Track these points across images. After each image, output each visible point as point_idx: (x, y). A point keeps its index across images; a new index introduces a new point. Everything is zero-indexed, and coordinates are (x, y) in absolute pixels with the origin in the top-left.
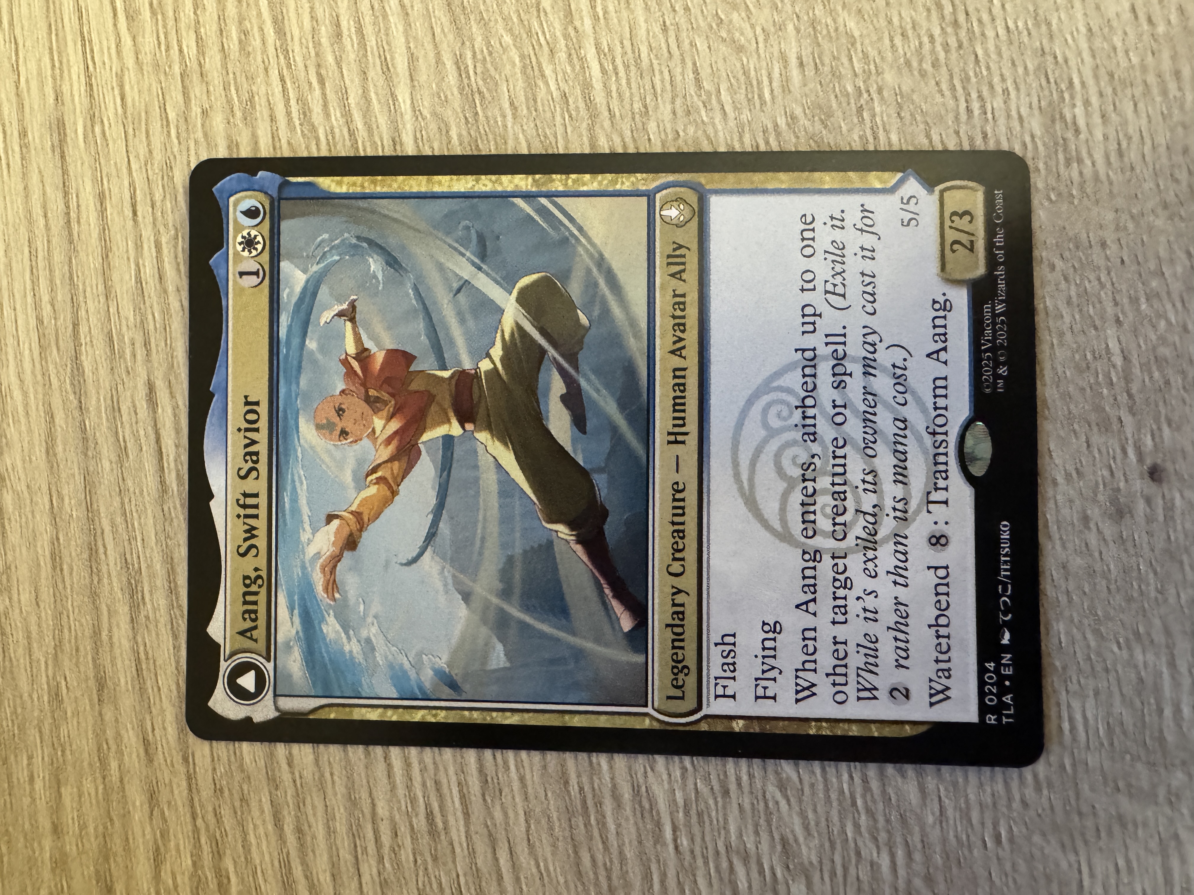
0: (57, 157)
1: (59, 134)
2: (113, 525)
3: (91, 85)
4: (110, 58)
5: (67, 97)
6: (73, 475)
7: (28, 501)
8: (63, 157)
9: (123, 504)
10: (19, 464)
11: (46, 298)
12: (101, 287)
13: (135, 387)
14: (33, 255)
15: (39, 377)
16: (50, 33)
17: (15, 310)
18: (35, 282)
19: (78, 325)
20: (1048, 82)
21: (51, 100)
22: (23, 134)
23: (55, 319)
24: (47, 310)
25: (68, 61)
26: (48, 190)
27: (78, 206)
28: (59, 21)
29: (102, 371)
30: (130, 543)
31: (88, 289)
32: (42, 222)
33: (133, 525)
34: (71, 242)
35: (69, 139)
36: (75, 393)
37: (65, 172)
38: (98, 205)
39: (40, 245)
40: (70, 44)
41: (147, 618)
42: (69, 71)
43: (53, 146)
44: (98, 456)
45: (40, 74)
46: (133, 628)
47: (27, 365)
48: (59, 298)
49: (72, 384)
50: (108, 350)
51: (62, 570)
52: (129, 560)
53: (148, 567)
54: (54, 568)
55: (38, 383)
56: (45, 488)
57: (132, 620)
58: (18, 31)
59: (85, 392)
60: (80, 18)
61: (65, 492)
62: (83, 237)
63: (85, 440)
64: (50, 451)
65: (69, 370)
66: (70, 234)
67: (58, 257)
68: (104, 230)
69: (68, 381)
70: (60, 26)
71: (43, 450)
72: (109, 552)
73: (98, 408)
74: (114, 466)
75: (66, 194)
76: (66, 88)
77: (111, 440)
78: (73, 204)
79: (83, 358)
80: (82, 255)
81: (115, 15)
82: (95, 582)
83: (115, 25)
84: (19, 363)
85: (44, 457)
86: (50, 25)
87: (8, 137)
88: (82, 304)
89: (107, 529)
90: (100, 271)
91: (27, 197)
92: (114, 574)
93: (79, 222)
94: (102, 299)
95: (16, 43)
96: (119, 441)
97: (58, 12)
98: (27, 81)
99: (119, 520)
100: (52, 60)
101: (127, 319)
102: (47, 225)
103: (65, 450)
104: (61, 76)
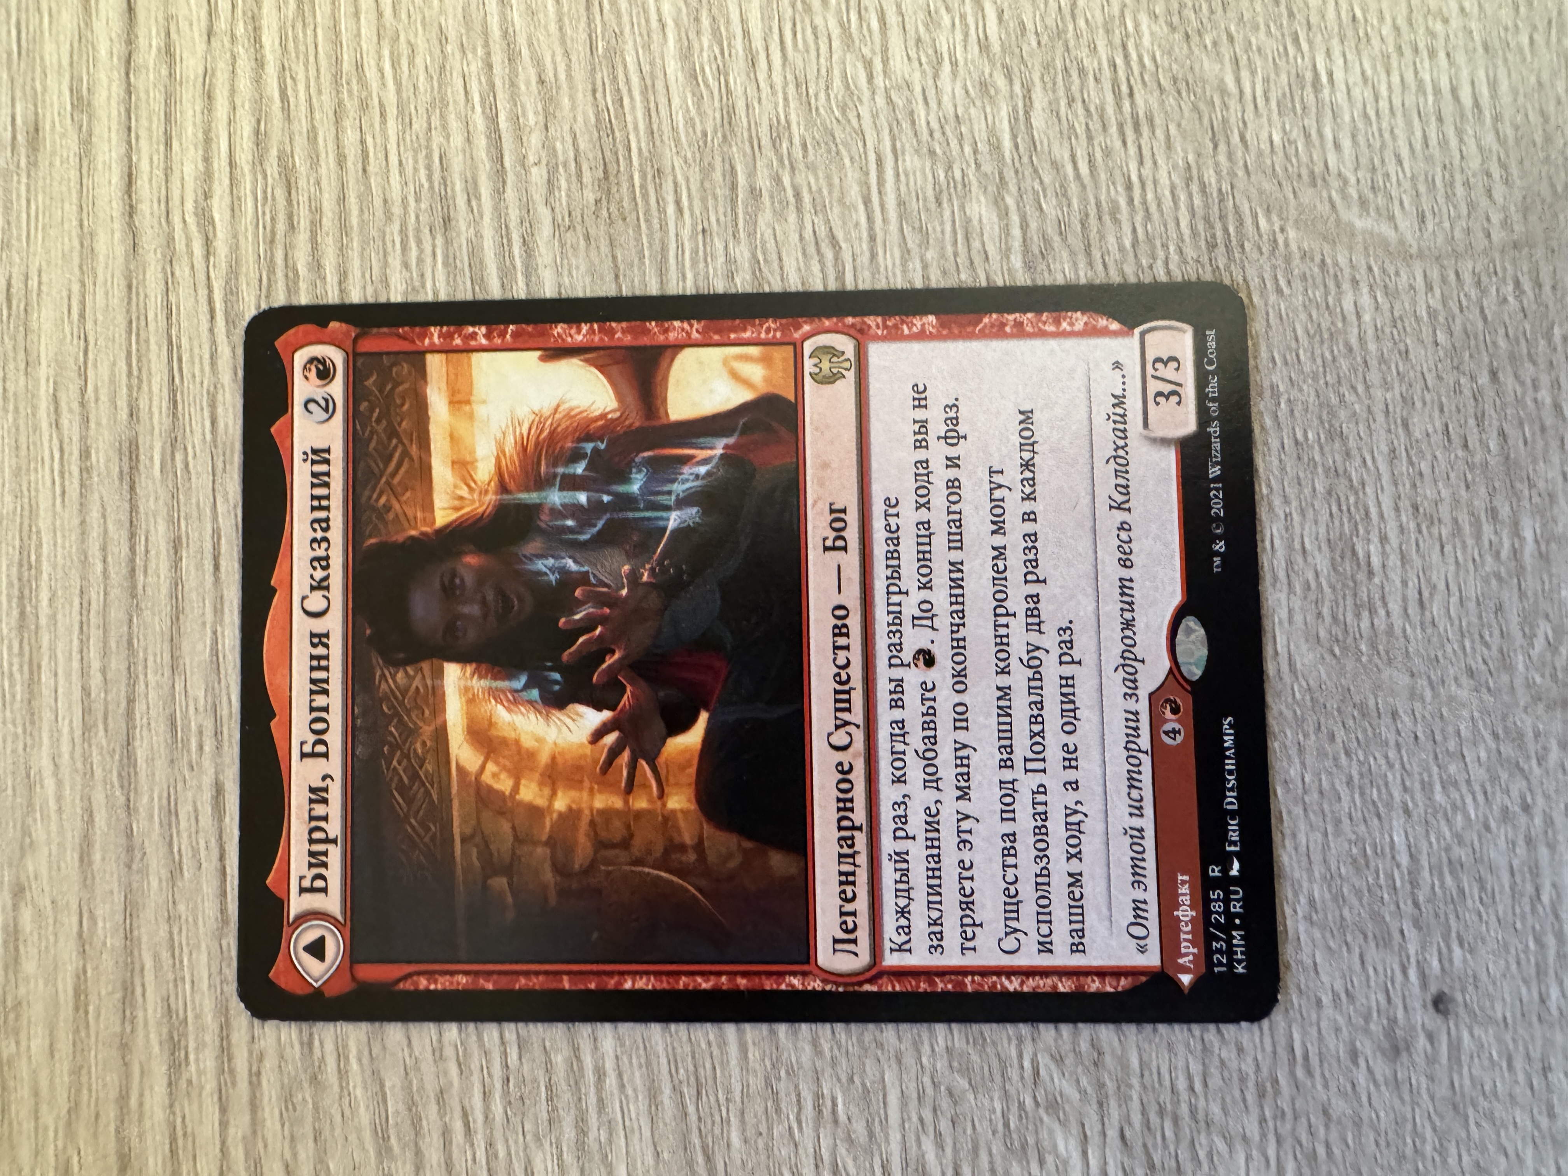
0: (126, 487)
1: (131, 459)
2: (156, 958)
3: (175, 402)
4: (202, 370)
5: (144, 414)
6: (112, 892)
7: (51, 921)
8: (132, 488)
9: (171, 933)
10: (44, 872)
11: (96, 665)
12: (167, 657)
13: (200, 787)
14: (85, 608)
15: (79, 765)
16: (129, 332)
17: (56, 675)
18: (83, 643)
19: (134, 701)
20: (1340, 510)
21: (123, 414)
22: (85, 454)
23: (106, 692)
24: (96, 680)
25: (149, 370)
26: (111, 527)
27: (147, 551)
28: (142, 318)
29: (158, 763)
30: (176, 986)
31: (151, 659)
32: (99, 567)
33: (181, 962)
34: (134, 596)
35: (141, 467)
36: (122, 787)
37: (133, 508)
38: (172, 552)
39: (95, 595)
40: (153, 347)
41: (190, 1082)
42: (150, 381)
43: (121, 472)
44: (144, 872)
45: (112, 381)
46: (171, 1094)
47: (65, 748)
48: (113, 665)
49: (120, 775)
50: (169, 736)
51: (87, 1013)
52: (173, 1006)
53: (197, 1017)
54: (77, 1009)
55: (76, 771)
56: (75, 907)
57: (170, 1084)
58: (89, 325)
59: (136, 789)
60: (169, 317)
61: (99, 912)
62: (149, 591)
63: (130, 849)
64: (85, 858)
65: (117, 757)
66: (134, 587)
67: (117, 614)
68: (177, 585)
69: (115, 773)
70: (143, 323)
71: (76, 856)
72: (148, 994)
73: (151, 810)
74: (164, 884)
75: (132, 536)
76: (143, 403)
77: (163, 850)
78: (140, 549)
79: (137, 743)
80: (147, 613)
81: (212, 317)
82: (128, 1030)
83: (211, 330)
84: (56, 742)
85: (77, 864)
86: (130, 322)
87: (66, 456)
88: (141, 677)
89: (149, 964)
90: (167, 637)
91: (83, 533)
92: (152, 1022)
93: (146, 572)
94: (167, 673)
95: (86, 340)
96: (172, 852)
97: (142, 305)
98: (96, 390)
99: (165, 955)
100: (129, 365)
101: (196, 700)
102: (105, 572)
103: (103, 859)
104: (139, 388)
